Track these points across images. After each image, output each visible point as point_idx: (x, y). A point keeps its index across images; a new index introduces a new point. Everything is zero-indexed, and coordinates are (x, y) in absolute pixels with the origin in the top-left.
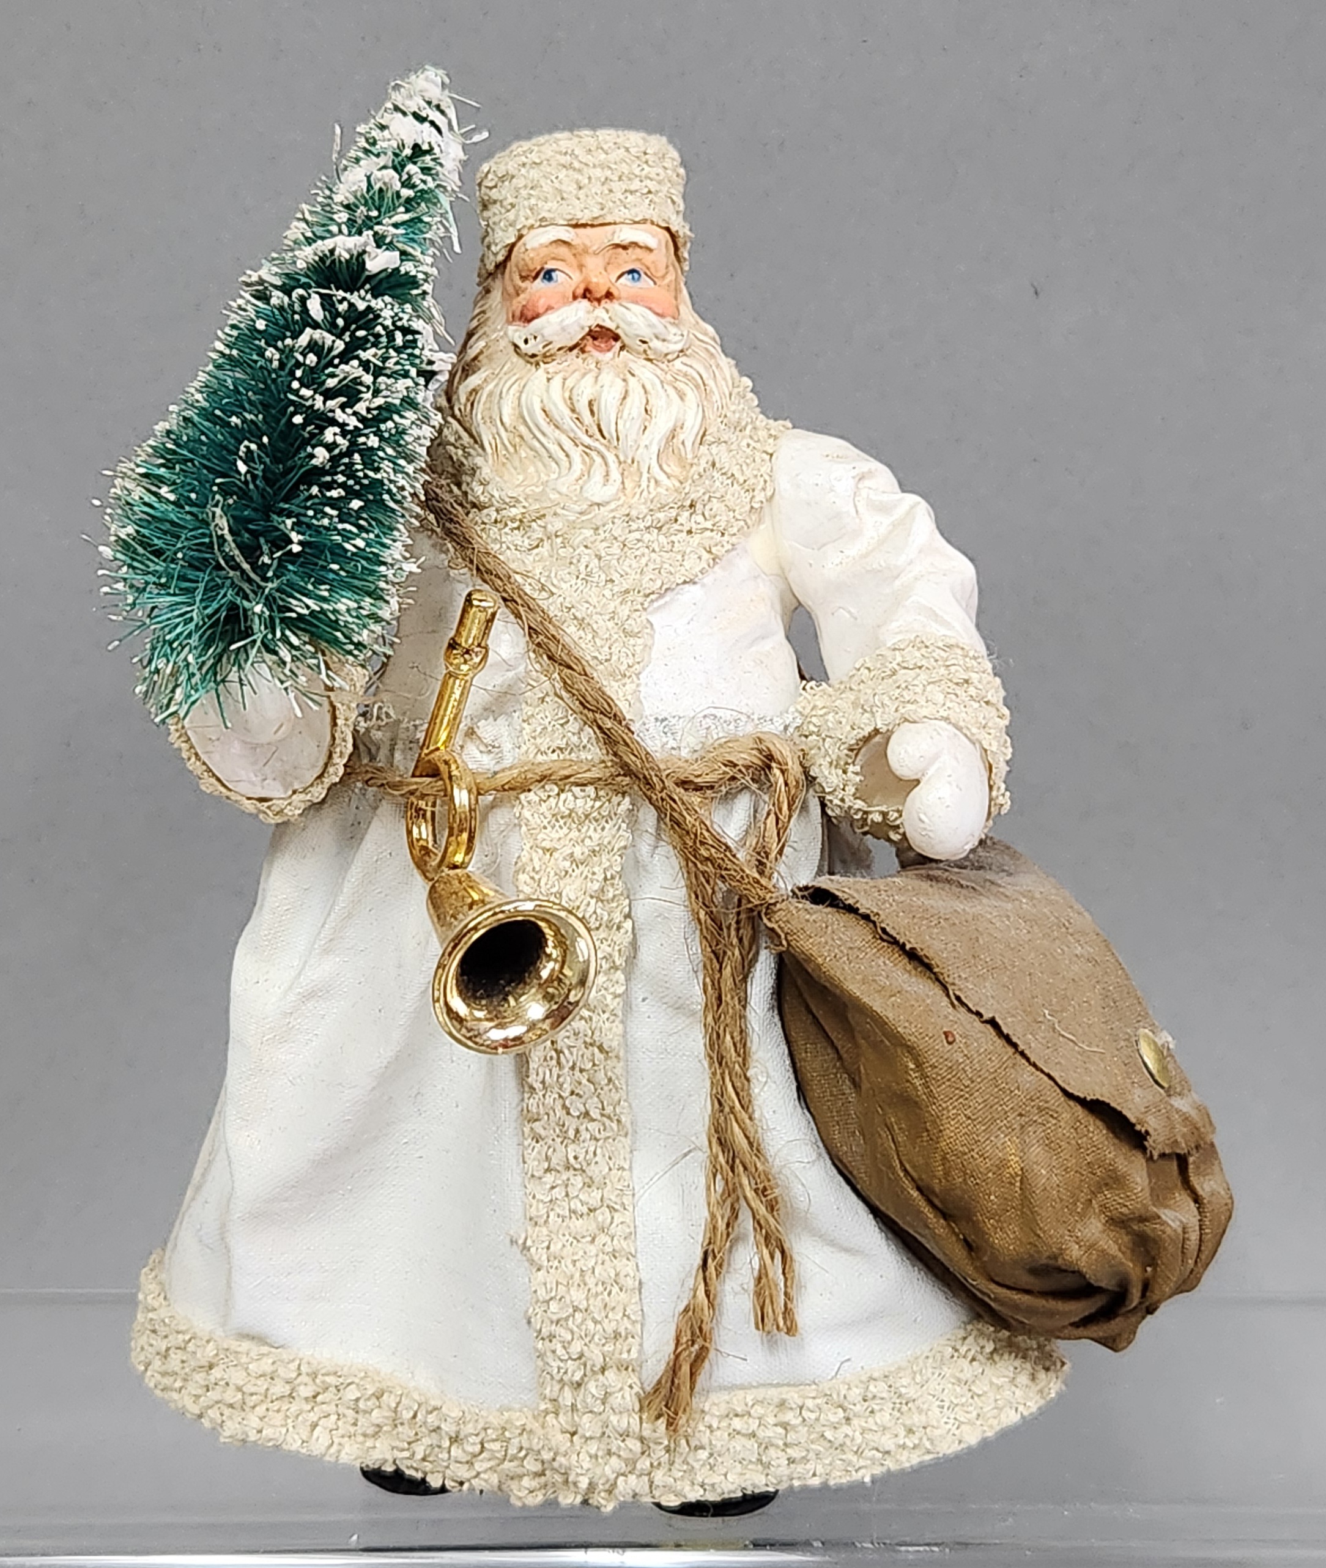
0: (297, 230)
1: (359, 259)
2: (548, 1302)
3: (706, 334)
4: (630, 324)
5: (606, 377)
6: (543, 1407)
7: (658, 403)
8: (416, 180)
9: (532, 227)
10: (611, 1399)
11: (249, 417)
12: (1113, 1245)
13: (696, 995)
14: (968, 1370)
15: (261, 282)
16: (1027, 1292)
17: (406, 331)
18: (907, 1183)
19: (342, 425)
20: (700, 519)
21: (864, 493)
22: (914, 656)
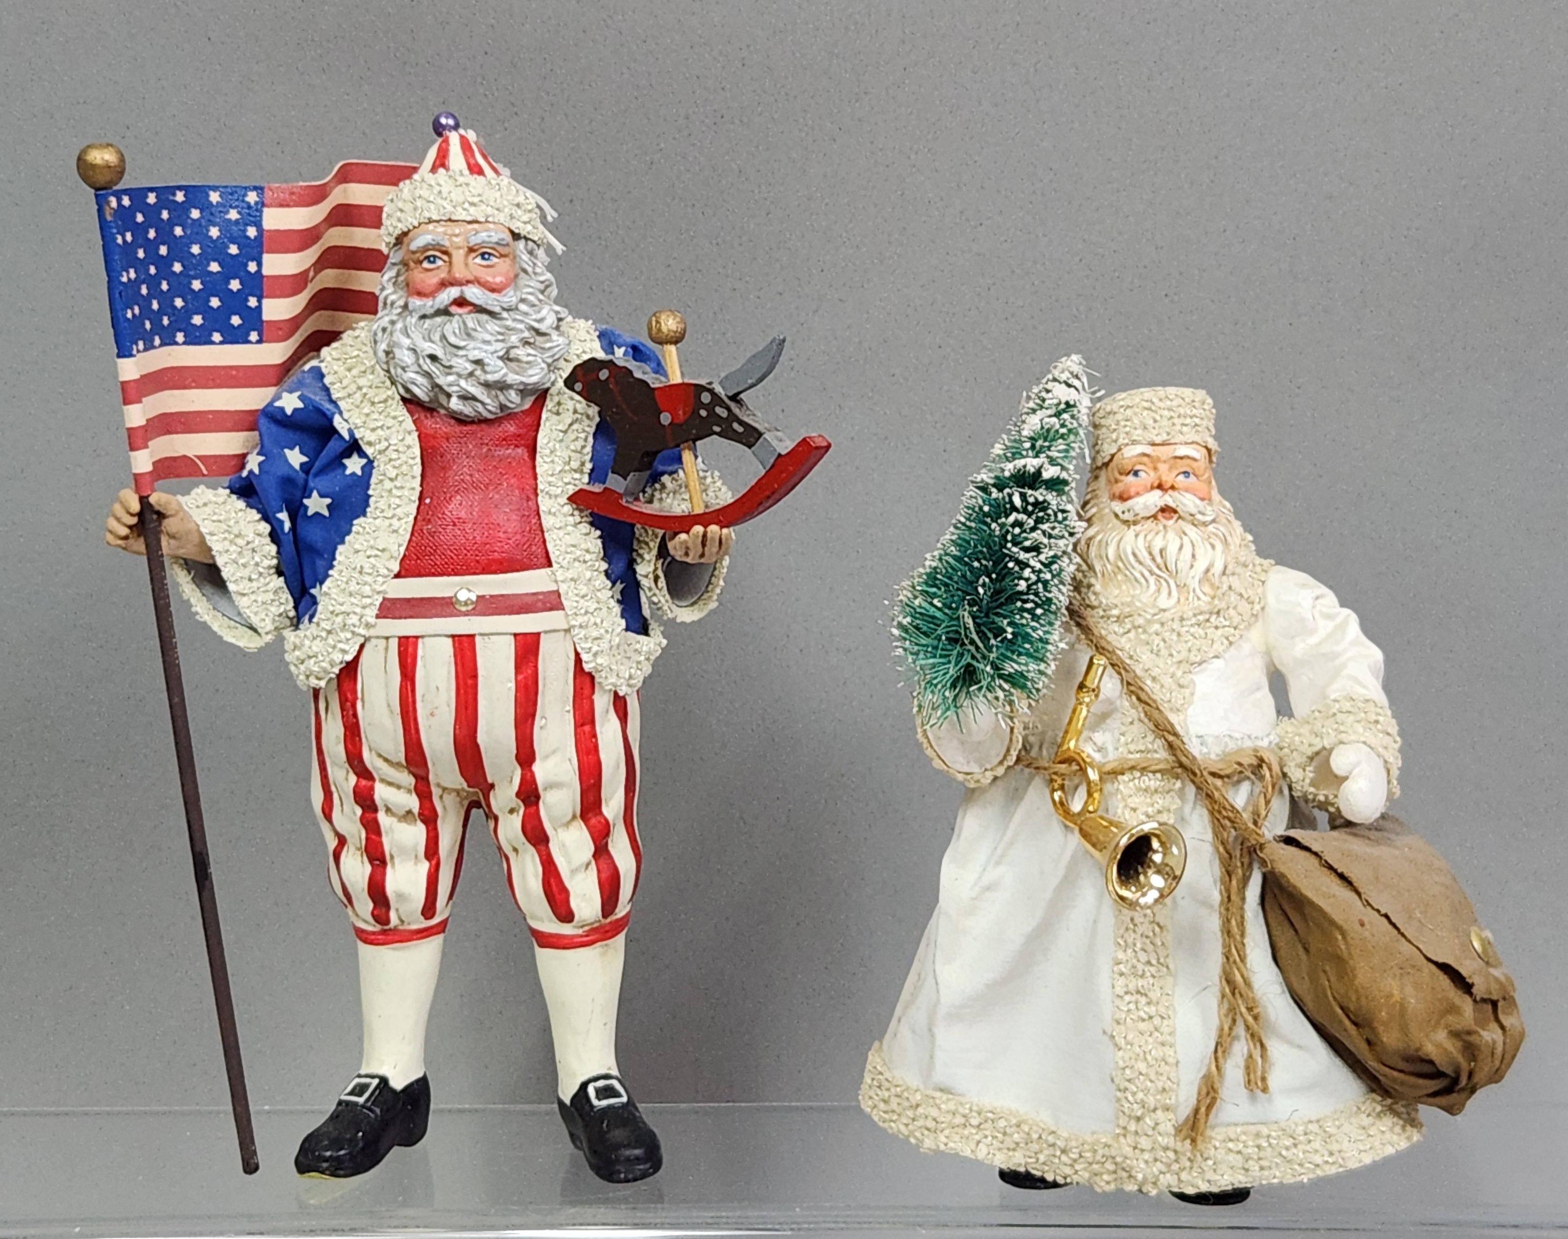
0: (998, 449)
1: (1039, 472)
2: (1124, 1069)
3: (1224, 507)
4: (1185, 505)
5: (1171, 535)
6: (1118, 1131)
7: (1199, 552)
8: (1067, 423)
9: (1127, 445)
10: (1158, 1127)
11: (984, 562)
12: (1453, 1047)
13: (1216, 896)
14: (1366, 1121)
15: (982, 481)
16: (1401, 1071)
17: (1063, 511)
18: (1334, 1003)
19: (1032, 568)
20: (1222, 619)
21: (1318, 608)
22: (1347, 706)
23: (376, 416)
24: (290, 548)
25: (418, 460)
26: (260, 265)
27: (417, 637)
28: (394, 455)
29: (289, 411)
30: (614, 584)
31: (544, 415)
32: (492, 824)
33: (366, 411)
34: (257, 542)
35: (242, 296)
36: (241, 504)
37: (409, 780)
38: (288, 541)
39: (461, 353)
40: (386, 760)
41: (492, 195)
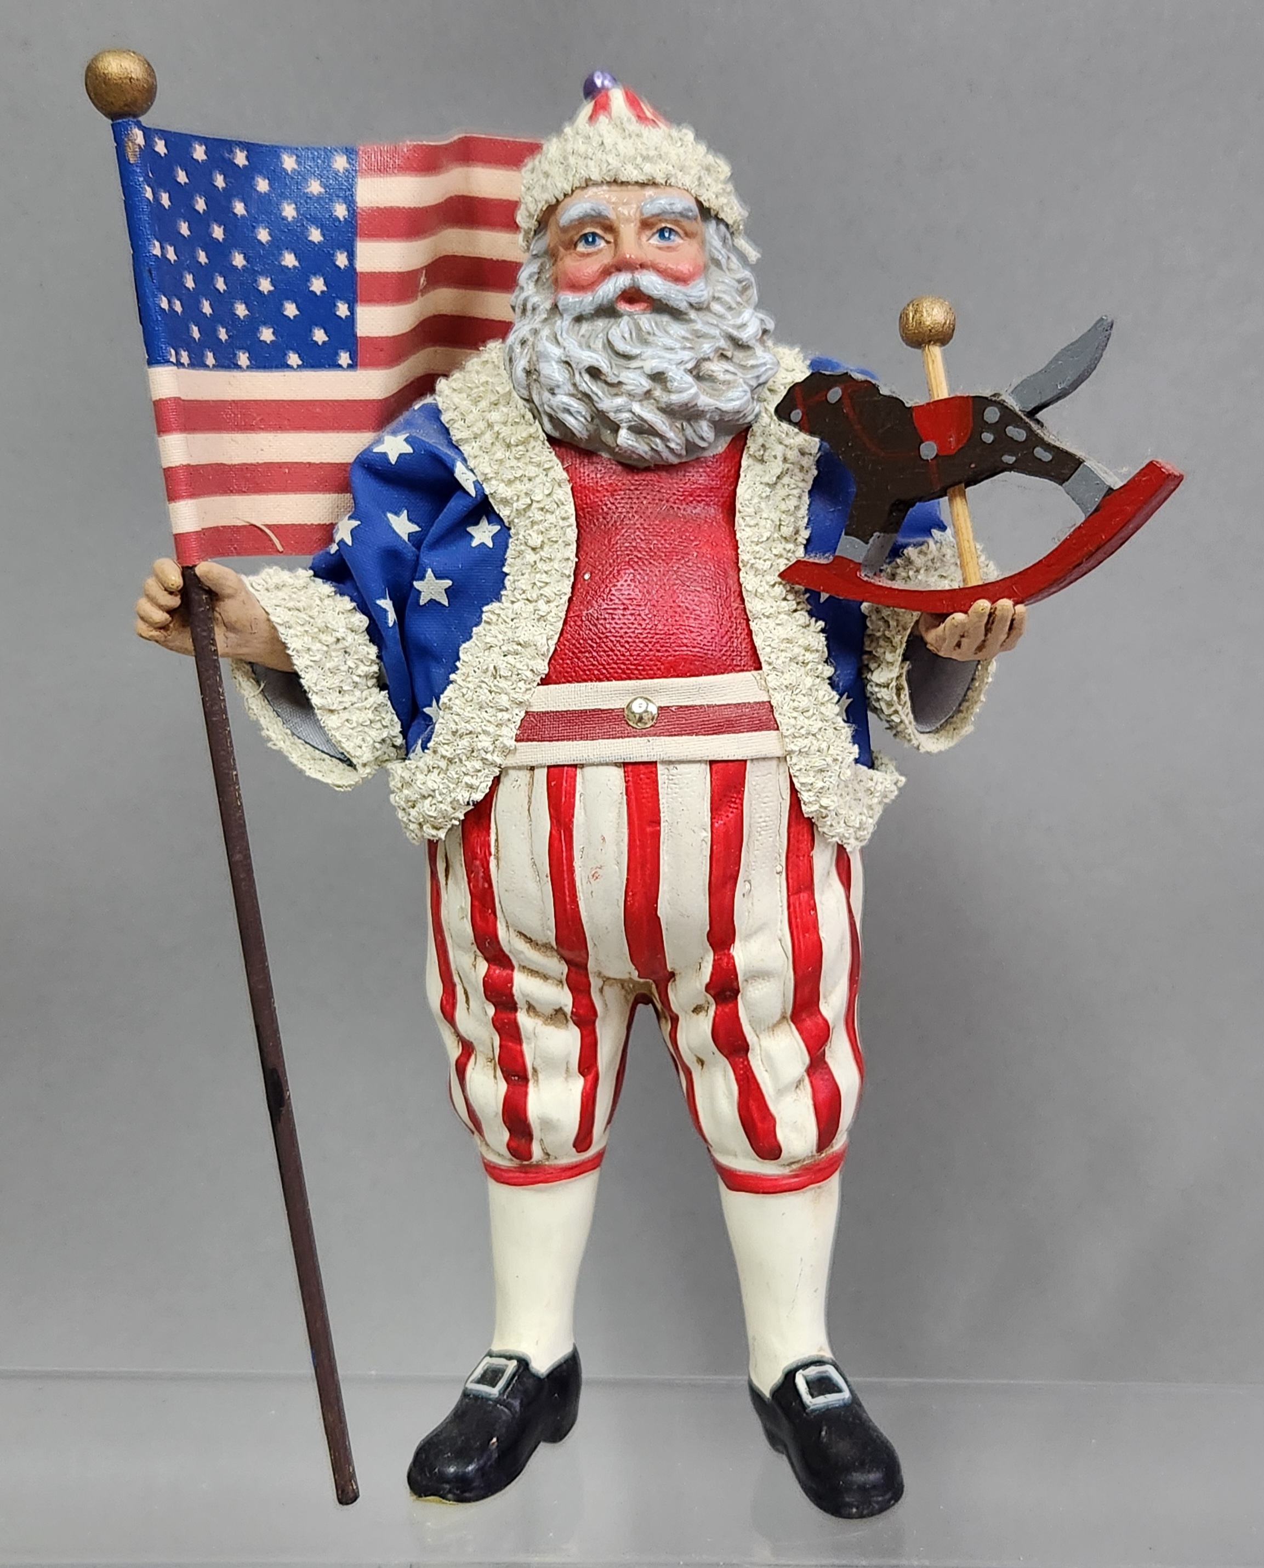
23: (514, 463)
24: (394, 645)
25: (573, 520)
26: (351, 256)
27: (575, 766)
28: (538, 516)
29: (393, 459)
30: (841, 695)
31: (745, 462)
32: (667, 1027)
33: (499, 455)
34: (350, 639)
35: (327, 301)
36: (327, 588)
37: (559, 968)
38: (393, 639)
39: (634, 364)
40: (529, 940)
41: (673, 152)
